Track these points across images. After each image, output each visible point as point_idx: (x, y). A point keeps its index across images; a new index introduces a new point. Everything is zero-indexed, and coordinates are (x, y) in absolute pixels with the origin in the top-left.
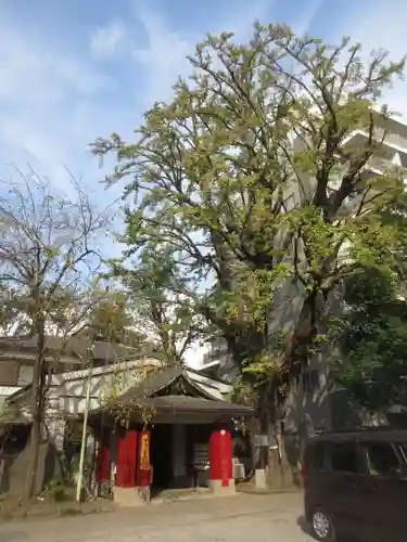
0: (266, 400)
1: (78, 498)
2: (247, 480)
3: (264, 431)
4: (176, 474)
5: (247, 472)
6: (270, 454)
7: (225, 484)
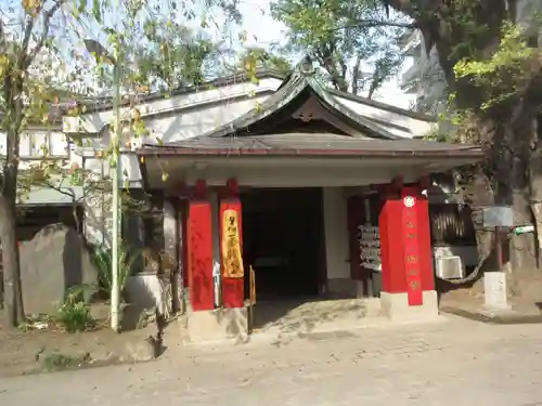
0: (508, 137)
1: (114, 324)
2: (468, 285)
3: (503, 198)
4: (330, 275)
5: (468, 270)
6: (517, 242)
7: (415, 300)
